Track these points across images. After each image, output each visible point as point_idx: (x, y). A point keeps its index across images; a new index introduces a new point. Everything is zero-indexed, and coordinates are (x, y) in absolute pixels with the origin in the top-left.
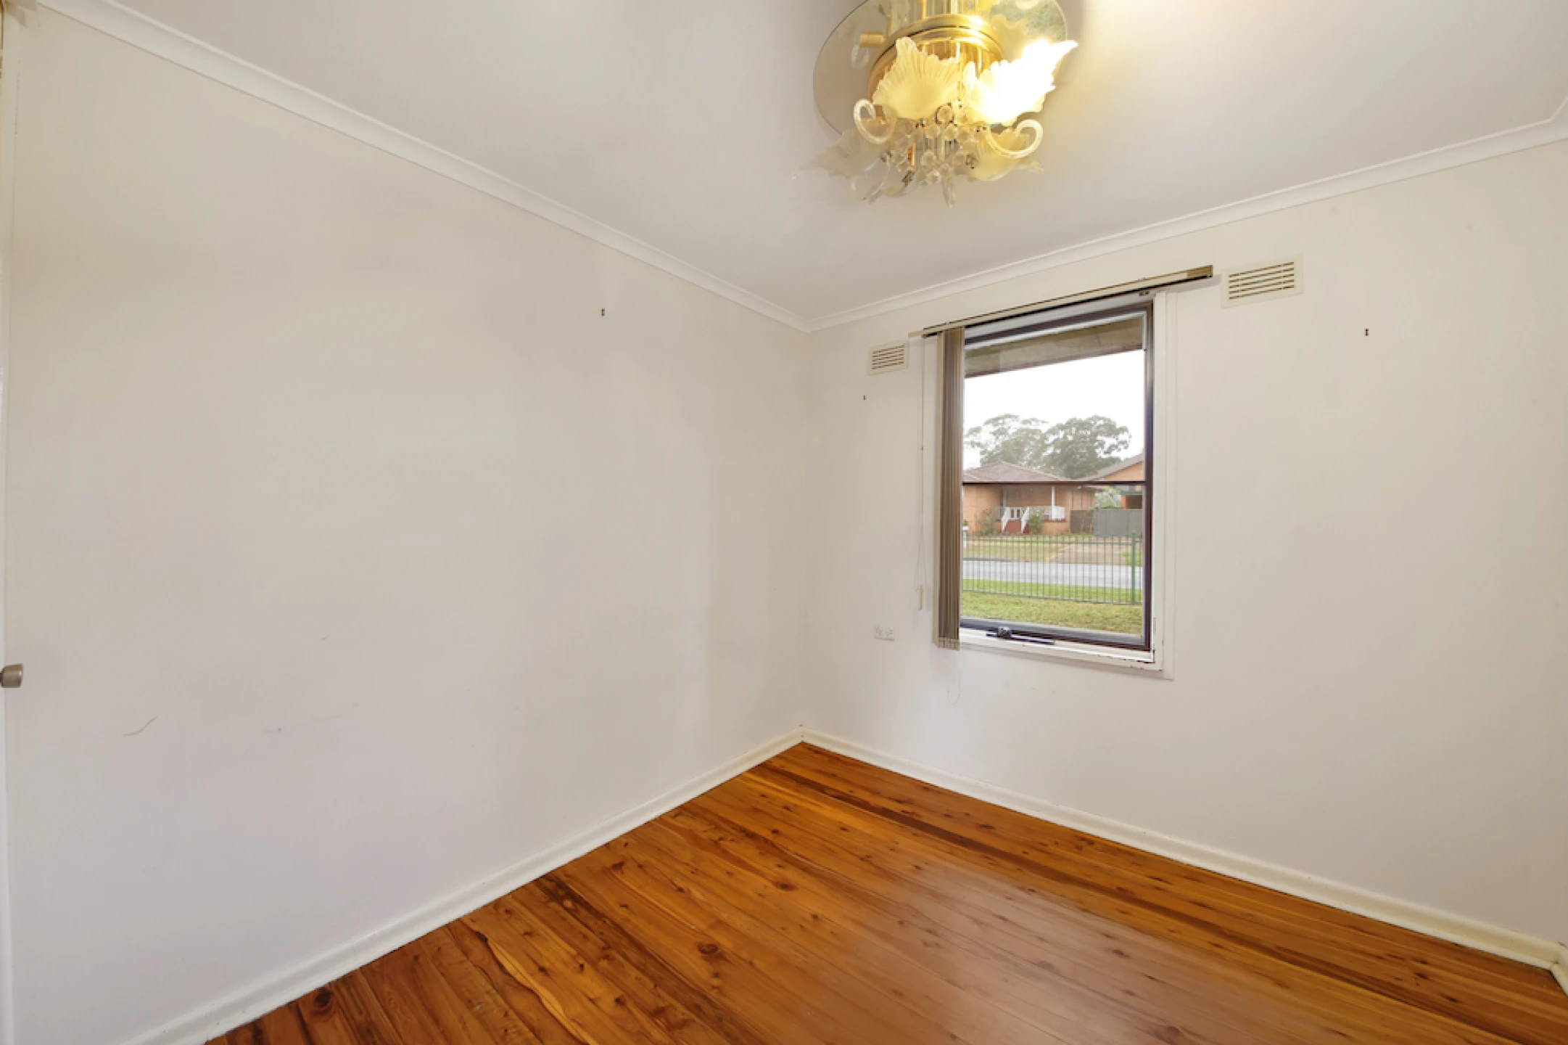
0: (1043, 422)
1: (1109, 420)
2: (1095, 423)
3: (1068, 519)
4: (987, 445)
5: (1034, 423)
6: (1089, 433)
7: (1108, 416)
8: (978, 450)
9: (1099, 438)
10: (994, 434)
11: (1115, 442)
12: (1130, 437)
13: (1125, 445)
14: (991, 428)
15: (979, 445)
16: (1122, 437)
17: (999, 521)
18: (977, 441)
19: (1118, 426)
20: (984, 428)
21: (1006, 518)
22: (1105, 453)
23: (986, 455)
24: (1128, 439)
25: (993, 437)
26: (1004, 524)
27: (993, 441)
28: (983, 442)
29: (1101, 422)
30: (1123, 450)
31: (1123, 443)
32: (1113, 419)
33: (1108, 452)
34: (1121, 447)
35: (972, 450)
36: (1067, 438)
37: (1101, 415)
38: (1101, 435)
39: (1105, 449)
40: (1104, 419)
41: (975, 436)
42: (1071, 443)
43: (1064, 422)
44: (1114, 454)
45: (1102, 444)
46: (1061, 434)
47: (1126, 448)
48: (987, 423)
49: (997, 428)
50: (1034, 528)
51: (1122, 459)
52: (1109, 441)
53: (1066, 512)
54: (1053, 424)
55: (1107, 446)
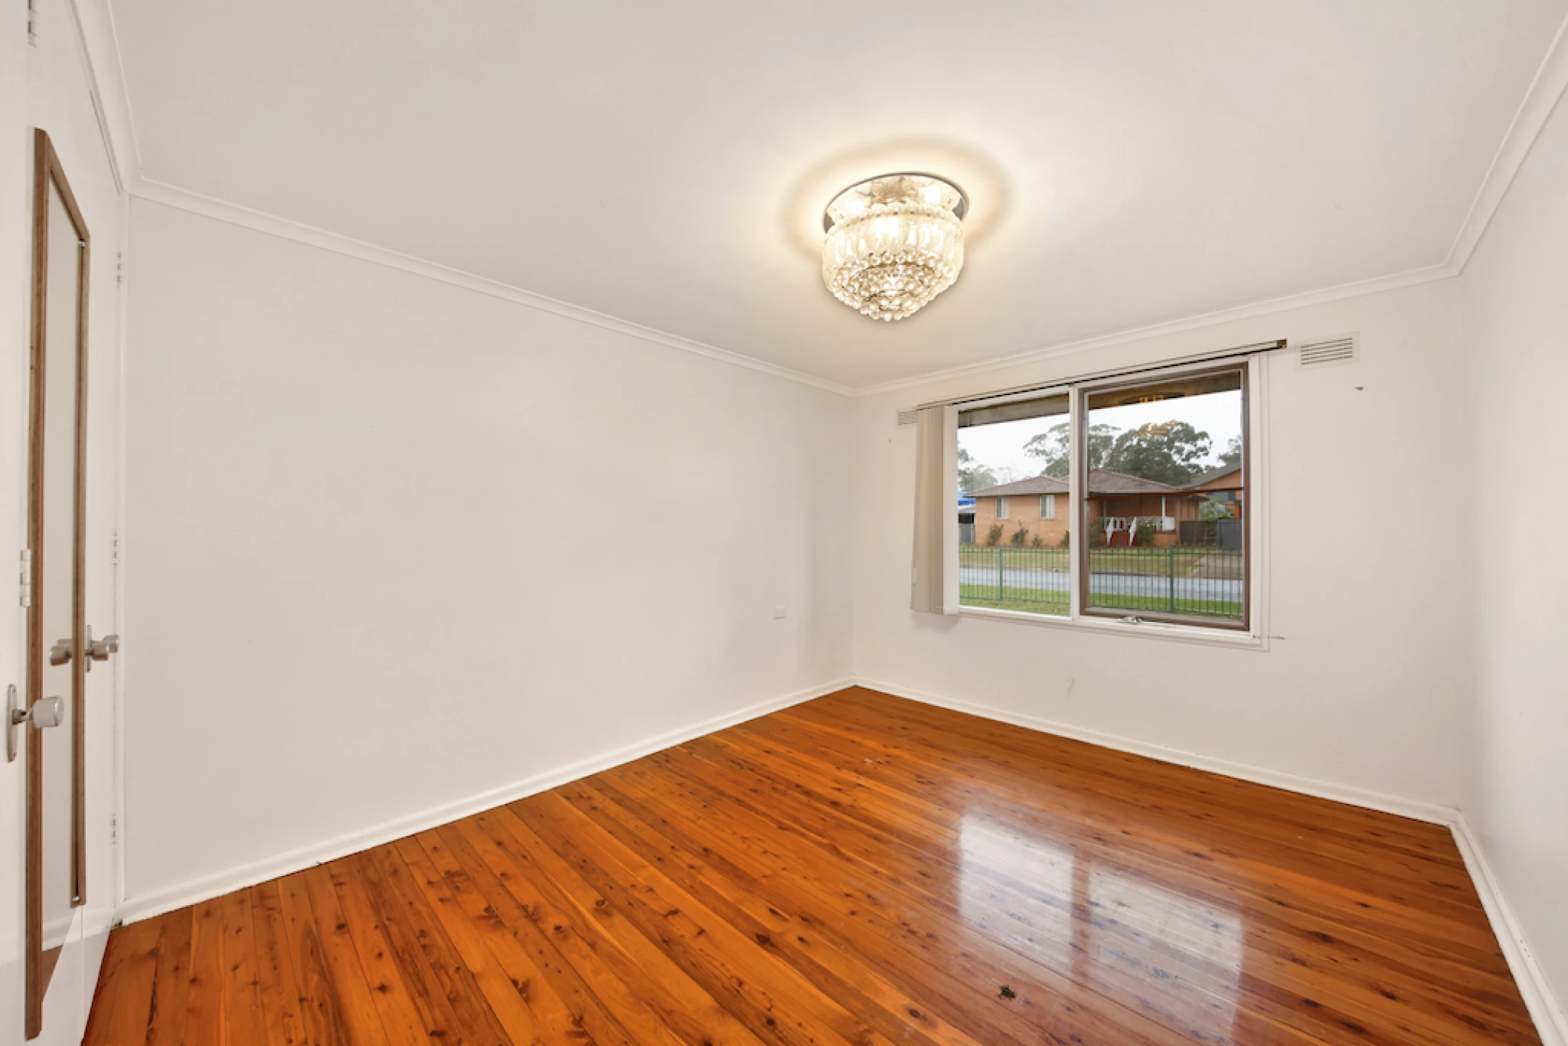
0: (1114, 428)
1: (1187, 425)
2: (1172, 429)
3: (1178, 530)
4: (1051, 453)
5: (1103, 429)
6: (1166, 439)
7: (1185, 421)
8: (1043, 458)
9: (1177, 444)
10: (1060, 440)
11: (1194, 449)
12: (1211, 443)
13: (1205, 452)
14: (1057, 435)
15: (1043, 452)
16: (1200, 443)
17: (1105, 532)
18: (1040, 448)
19: (1197, 431)
20: (1050, 435)
21: (1110, 530)
22: (1183, 460)
23: (1052, 463)
24: (1208, 446)
25: (1059, 446)
26: (1109, 536)
27: (1060, 448)
28: (1048, 449)
29: (1179, 427)
30: (1202, 457)
31: (1203, 449)
32: (1191, 424)
33: (1187, 458)
34: (1200, 453)
35: (1037, 457)
36: (1141, 445)
37: (1179, 420)
38: (1181, 440)
39: (1184, 457)
40: (1182, 424)
41: (1040, 443)
42: (1146, 450)
43: (1137, 428)
44: (1193, 461)
45: (1180, 451)
46: (1135, 442)
47: (1207, 454)
48: (1052, 430)
49: (1063, 435)
50: (1145, 539)
51: (1203, 466)
52: (1188, 448)
53: (1176, 522)
54: (1125, 431)
55: (1185, 452)
